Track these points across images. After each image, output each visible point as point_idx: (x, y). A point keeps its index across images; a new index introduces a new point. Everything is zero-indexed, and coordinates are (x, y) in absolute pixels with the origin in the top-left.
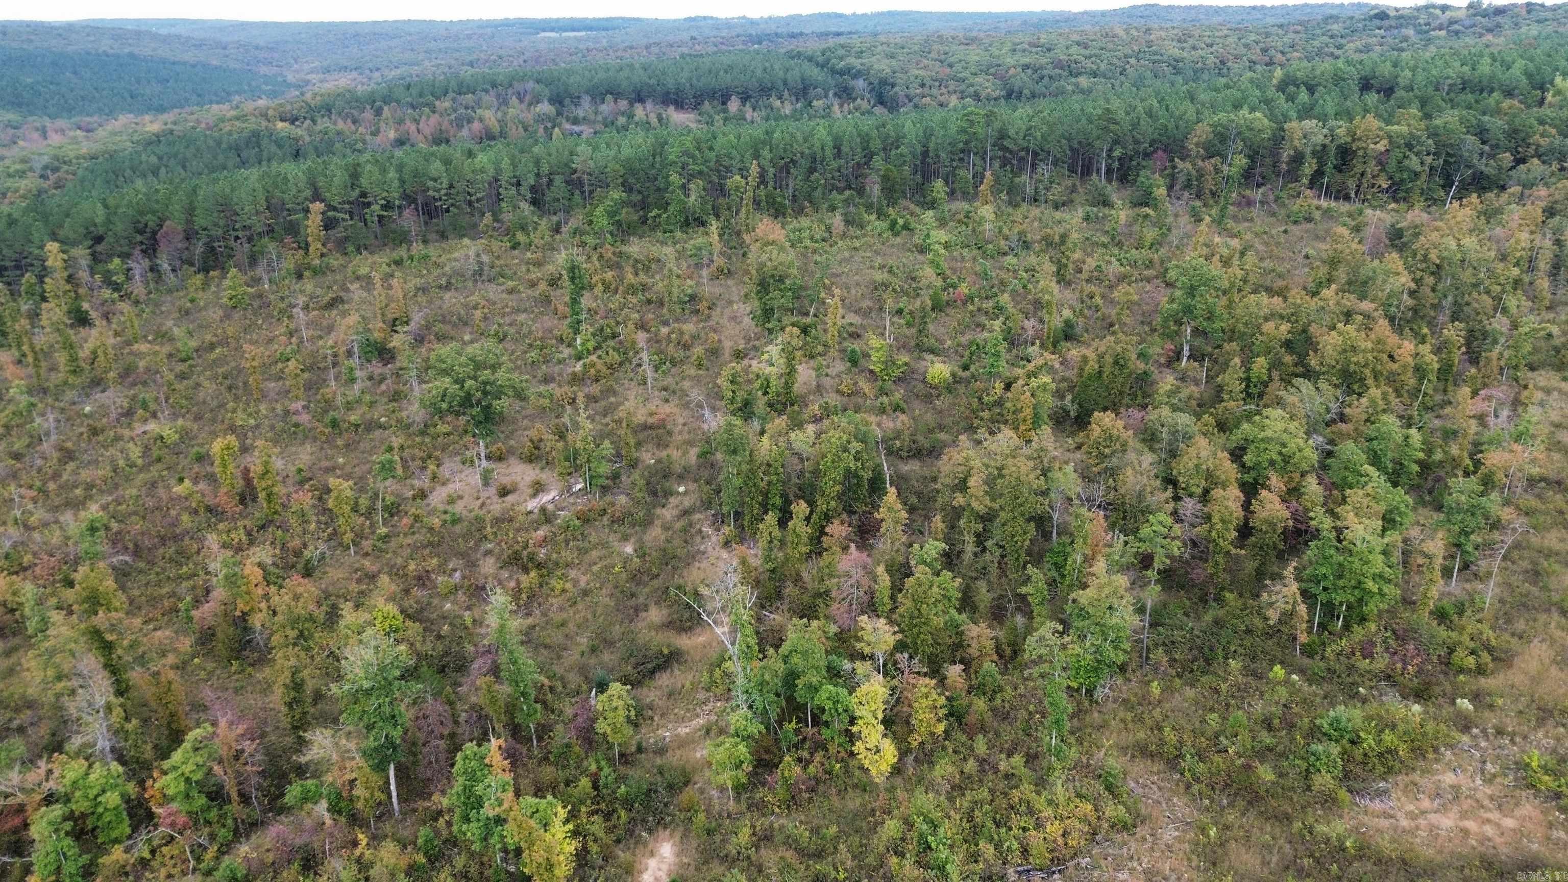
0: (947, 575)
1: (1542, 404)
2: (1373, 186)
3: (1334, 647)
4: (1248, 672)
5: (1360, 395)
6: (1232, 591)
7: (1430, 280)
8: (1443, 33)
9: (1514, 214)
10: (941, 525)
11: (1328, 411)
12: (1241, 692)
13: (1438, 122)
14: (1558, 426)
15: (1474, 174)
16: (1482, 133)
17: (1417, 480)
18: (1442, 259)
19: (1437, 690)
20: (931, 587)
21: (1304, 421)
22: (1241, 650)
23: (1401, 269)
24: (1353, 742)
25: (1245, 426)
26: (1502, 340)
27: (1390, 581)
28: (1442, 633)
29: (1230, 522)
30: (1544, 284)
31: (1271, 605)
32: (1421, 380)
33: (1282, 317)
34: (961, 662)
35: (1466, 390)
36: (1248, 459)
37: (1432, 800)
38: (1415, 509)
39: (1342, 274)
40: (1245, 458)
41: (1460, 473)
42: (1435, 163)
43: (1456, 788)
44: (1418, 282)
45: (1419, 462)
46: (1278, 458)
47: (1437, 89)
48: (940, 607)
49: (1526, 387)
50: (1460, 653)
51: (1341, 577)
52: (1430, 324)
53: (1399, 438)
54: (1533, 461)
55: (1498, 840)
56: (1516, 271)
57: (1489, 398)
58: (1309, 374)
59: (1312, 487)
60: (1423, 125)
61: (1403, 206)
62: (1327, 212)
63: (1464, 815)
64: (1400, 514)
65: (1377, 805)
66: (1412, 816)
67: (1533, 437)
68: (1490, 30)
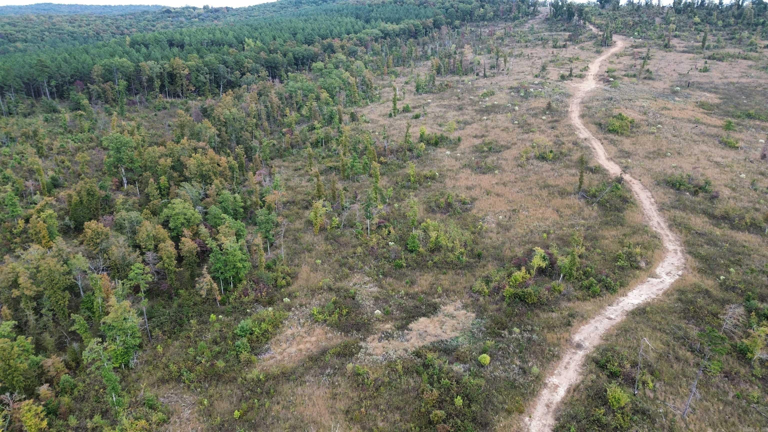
0: (21, 338)
1: (279, 173)
2: (188, 90)
3: (232, 297)
4: (201, 323)
5: (211, 184)
6: (182, 289)
7: (224, 129)
8: (197, 19)
9: (247, 96)
11: (200, 194)
12: (200, 333)
13: (207, 59)
14: (287, 180)
15: (227, 81)
16: (225, 63)
17: (244, 215)
18: (226, 119)
19: (276, 298)
21: (191, 201)
22: (194, 314)
23: (211, 126)
24: (251, 334)
25: (165, 210)
26: (258, 150)
27: (246, 261)
28: (271, 275)
29: (172, 257)
30: (266, 124)
31: (201, 288)
32: (233, 172)
33: (167, 156)
34: (46, 382)
35: (251, 173)
36: (171, 225)
37: (286, 343)
38: (246, 227)
39: (187, 131)
40: (170, 225)
41: (259, 208)
42: (211, 78)
43: (293, 334)
44: (219, 130)
45: (242, 207)
46: (185, 221)
47: (202, 45)
48: (23, 358)
49: (272, 167)
50: (279, 280)
51: (226, 265)
52: (230, 148)
53: (232, 199)
54: (283, 195)
55: (312, 347)
56: (255, 120)
57: (260, 174)
58: (186, 180)
59: (203, 230)
60: (201, 61)
61: (203, 98)
62: (172, 104)
63: (298, 344)
64: (242, 231)
65: (267, 356)
66: (281, 353)
67: (280, 186)
68: (216, 19)
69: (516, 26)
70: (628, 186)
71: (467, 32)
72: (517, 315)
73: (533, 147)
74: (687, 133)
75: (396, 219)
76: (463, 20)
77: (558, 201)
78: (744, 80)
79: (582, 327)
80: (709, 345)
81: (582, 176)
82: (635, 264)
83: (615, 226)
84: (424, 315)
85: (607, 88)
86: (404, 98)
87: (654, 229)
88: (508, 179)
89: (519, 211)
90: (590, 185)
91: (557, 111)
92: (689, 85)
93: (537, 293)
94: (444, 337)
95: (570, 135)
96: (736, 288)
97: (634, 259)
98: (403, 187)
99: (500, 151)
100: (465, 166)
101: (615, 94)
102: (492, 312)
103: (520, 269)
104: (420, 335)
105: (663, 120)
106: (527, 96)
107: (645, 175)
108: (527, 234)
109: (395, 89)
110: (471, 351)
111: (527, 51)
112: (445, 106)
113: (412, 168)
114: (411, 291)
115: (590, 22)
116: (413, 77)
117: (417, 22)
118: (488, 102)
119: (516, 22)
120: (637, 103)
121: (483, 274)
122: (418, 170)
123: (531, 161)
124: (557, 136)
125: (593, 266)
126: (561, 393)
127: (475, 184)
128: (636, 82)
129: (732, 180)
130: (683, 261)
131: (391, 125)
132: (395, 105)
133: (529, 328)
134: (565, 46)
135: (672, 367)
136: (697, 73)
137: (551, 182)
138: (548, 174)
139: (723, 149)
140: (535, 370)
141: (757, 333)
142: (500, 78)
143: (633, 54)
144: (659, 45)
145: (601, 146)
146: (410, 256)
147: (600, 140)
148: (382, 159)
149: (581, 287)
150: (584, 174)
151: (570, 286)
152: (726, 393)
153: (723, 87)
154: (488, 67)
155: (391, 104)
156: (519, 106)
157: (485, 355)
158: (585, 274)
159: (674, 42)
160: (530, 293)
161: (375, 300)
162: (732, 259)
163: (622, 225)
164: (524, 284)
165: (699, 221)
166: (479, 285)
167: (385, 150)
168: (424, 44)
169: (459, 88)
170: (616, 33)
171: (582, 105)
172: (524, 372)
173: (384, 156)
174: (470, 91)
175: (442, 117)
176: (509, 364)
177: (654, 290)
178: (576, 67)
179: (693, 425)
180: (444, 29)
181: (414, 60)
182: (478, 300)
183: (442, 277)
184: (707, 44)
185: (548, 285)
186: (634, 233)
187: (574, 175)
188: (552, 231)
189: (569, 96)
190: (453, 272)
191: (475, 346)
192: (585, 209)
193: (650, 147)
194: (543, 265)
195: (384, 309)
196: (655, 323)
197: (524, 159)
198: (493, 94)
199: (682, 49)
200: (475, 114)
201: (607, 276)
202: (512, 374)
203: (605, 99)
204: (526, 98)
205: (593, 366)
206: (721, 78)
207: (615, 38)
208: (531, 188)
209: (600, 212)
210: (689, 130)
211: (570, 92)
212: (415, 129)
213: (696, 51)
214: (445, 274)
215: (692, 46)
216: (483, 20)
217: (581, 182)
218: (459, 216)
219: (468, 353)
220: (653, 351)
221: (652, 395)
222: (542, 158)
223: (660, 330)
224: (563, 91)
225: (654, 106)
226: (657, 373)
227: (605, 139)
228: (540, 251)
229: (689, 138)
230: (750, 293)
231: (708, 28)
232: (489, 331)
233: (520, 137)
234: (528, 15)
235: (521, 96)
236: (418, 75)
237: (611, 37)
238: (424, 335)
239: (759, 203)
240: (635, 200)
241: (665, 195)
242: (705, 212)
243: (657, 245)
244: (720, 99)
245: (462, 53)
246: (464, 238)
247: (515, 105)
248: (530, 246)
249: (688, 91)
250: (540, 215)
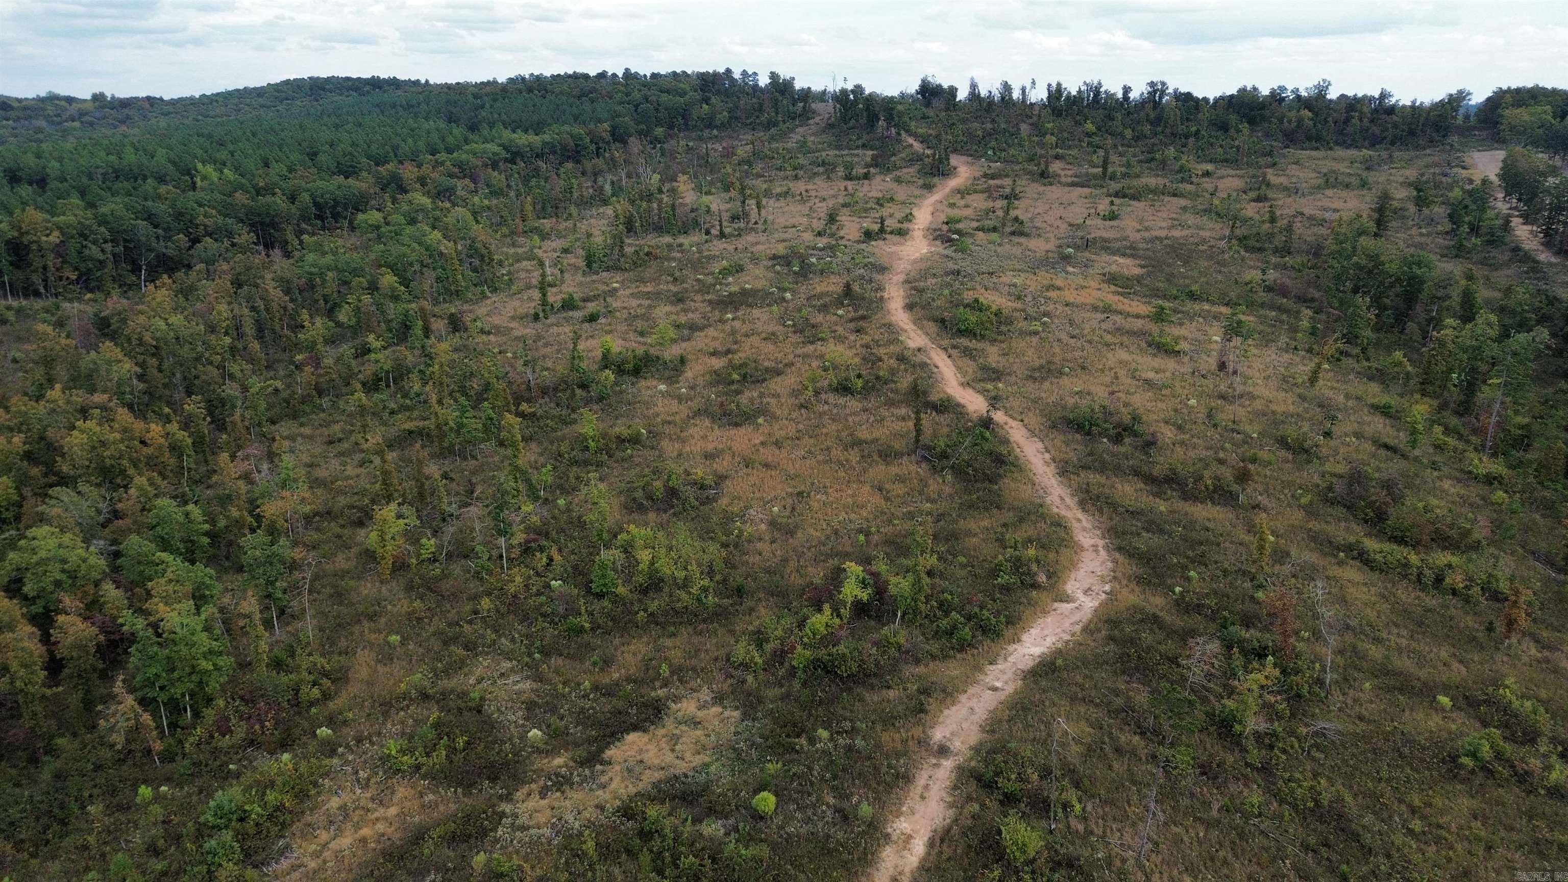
1: (292, 451)
2: (61, 278)
3: (191, 739)
4: (111, 810)
5: (126, 487)
6: (62, 735)
7: (153, 362)
8: (77, 124)
9: (208, 288)
11: (99, 512)
12: (113, 834)
13: (104, 210)
14: (311, 465)
15: (157, 256)
16: (150, 217)
17: (212, 551)
18: (157, 340)
19: (297, 732)
21: (77, 530)
22: (96, 791)
23: (120, 356)
24: (241, 820)
25: (12, 555)
26: (239, 403)
27: (221, 653)
28: (284, 679)
29: (35, 663)
30: (255, 346)
31: (112, 729)
32: (180, 457)
33: (11, 429)
35: (225, 456)
36: (29, 588)
37: (327, 829)
38: (219, 579)
39: (61, 372)
40: (25, 589)
41: (247, 531)
42: (117, 250)
43: (343, 808)
44: (142, 365)
45: (207, 534)
46: (64, 577)
47: (91, 179)
49: (274, 440)
50: (305, 689)
51: (173, 670)
52: (169, 404)
53: (180, 518)
54: (303, 500)
55: (390, 830)
56: (228, 340)
57: (247, 458)
58: (64, 481)
59: (111, 592)
60: (89, 213)
61: (99, 295)
62: (19, 311)
63: (357, 827)
64: (208, 587)
65: (285, 864)
66: (317, 855)
67: (295, 480)
68: (122, 122)
69: (773, 138)
70: (1001, 432)
71: (680, 150)
72: (821, 702)
73: (826, 370)
74: (1093, 330)
75: (563, 530)
76: (671, 127)
77: (879, 471)
78: (1176, 233)
79: (946, 712)
80: (1170, 718)
81: (918, 420)
82: (1028, 578)
83: (986, 509)
84: (635, 728)
85: (949, 252)
86: (563, 282)
87: (1056, 510)
88: (783, 433)
89: (809, 495)
90: (935, 436)
91: (864, 299)
92: (1087, 244)
93: (856, 654)
94: (681, 767)
95: (890, 342)
96: (1203, 605)
97: (1025, 568)
98: (575, 462)
99: (764, 380)
100: (698, 413)
101: (965, 264)
102: (772, 702)
103: (820, 610)
104: (629, 770)
105: (1051, 307)
106: (805, 272)
107: (1029, 410)
108: (828, 538)
109: (541, 264)
110: (736, 790)
111: (799, 187)
112: (647, 296)
113: (590, 422)
114: (606, 680)
115: (908, 131)
116: (578, 239)
117: (578, 130)
118: (733, 285)
119: (773, 131)
120: (1004, 279)
121: (750, 628)
122: (601, 426)
123: (823, 396)
124: (867, 346)
125: (954, 588)
126: (919, 848)
127: (721, 446)
128: (999, 240)
129: (1176, 410)
130: (1110, 565)
131: (539, 337)
132: (544, 295)
133: (847, 725)
134: (866, 176)
135: (1110, 767)
136: (1100, 222)
137: (863, 434)
138: (857, 419)
139: (1155, 355)
140: (866, 810)
141: (1246, 685)
142: (751, 238)
143: (988, 190)
144: (1030, 173)
145: (949, 361)
146: (597, 606)
147: (945, 349)
148: (524, 407)
149: (937, 632)
150: (923, 416)
151: (917, 632)
152: (1207, 805)
153: (1144, 246)
154: (726, 216)
155: (536, 294)
156: (793, 291)
157: (764, 794)
158: (941, 605)
159: (1056, 167)
160: (844, 655)
161: (528, 709)
162: (1190, 553)
163: (999, 507)
164: (830, 639)
165: (1128, 488)
166: (742, 650)
167: (529, 389)
168: (596, 174)
169: (674, 259)
170: (955, 151)
171: (908, 286)
172: (845, 817)
173: (529, 401)
174: (697, 264)
175: (645, 317)
176: (814, 806)
177: (1067, 624)
178: (891, 216)
179: (1158, 875)
180: (635, 145)
181: (577, 205)
182: (744, 681)
183: (669, 642)
184: (1110, 170)
185: (875, 636)
186: (1021, 520)
187: (904, 419)
188: (873, 529)
189: (883, 269)
190: (690, 629)
191: (745, 777)
192: (931, 481)
193: (1032, 358)
194: (864, 596)
195: (549, 726)
196: (1074, 689)
197: (810, 393)
198: (740, 269)
199: (1069, 180)
200: (709, 309)
201: (982, 608)
202: (820, 825)
203: (947, 274)
204: (805, 276)
205: (973, 786)
206: (1139, 231)
207: (954, 160)
208: (828, 449)
209: (957, 486)
210: (1094, 323)
211: (884, 261)
212: (592, 343)
213: (1093, 182)
214: (673, 635)
215: (1087, 174)
216: (710, 126)
217: (919, 431)
218: (693, 514)
219: (730, 794)
220: (1077, 741)
221: (1081, 828)
222: (844, 389)
223: (1084, 699)
224: (871, 260)
225: (1032, 283)
226: (1086, 782)
227: (954, 347)
228: (854, 569)
229: (1096, 339)
230: (1225, 613)
231: (1110, 141)
232: (770, 742)
233: (799, 351)
234: (794, 119)
235: (795, 273)
236: (589, 235)
237: (948, 159)
238: (638, 769)
239: (1223, 449)
240: (1016, 457)
241: (1067, 445)
242: (1136, 473)
243: (1063, 540)
244: (1142, 267)
245: (673, 191)
246: (706, 558)
247: (785, 290)
248: (836, 561)
249: (1087, 254)
250: (849, 500)
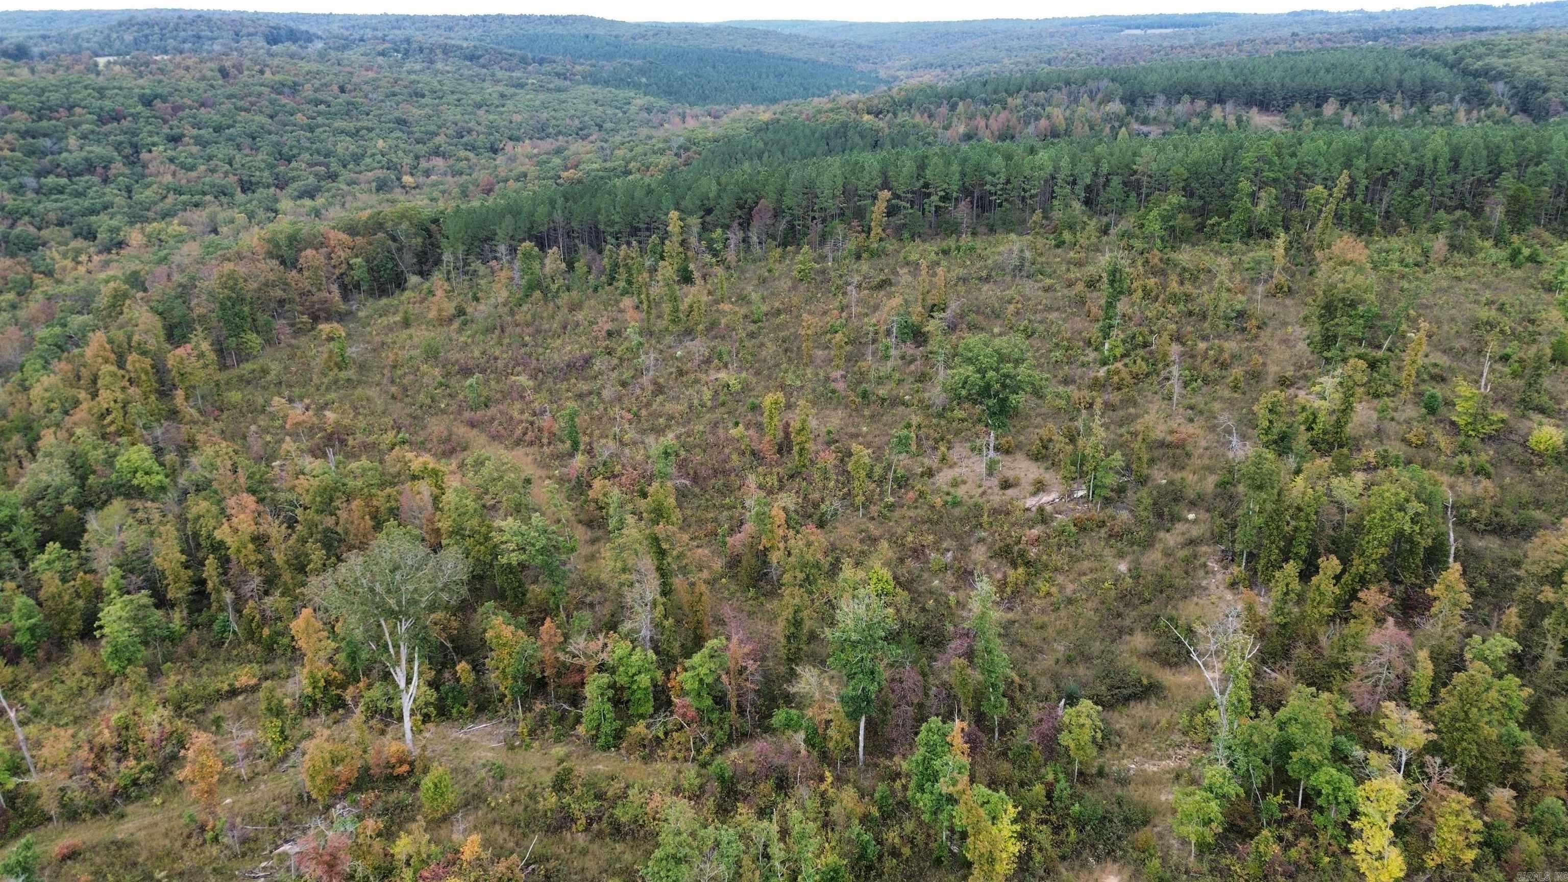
0: (1512, 680)
10: (1515, 620)
20: (1487, 689)
34: (1513, 787)
48: (1496, 716)
